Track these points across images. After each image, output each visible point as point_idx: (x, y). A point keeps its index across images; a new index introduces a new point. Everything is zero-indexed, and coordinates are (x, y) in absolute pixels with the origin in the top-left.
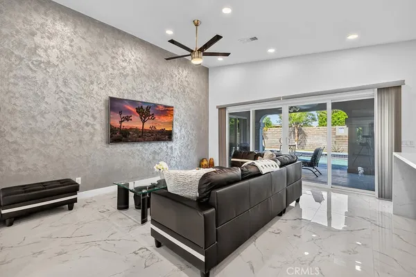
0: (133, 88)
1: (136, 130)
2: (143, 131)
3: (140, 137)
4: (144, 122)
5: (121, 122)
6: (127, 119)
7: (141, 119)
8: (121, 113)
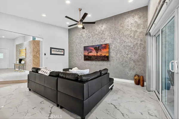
0: (92, 41)
1: (94, 56)
2: (97, 56)
3: (96, 58)
4: (97, 53)
5: (88, 54)
6: (91, 52)
7: (96, 51)
8: (88, 51)
